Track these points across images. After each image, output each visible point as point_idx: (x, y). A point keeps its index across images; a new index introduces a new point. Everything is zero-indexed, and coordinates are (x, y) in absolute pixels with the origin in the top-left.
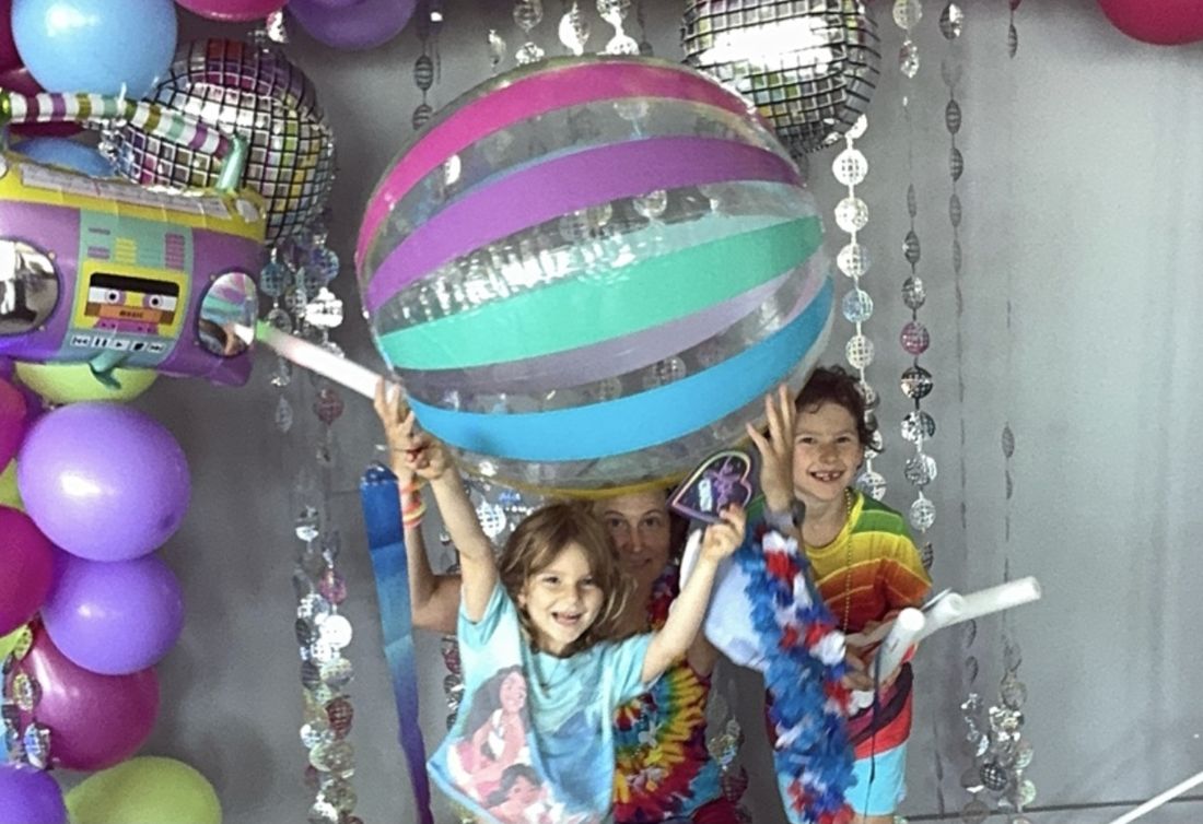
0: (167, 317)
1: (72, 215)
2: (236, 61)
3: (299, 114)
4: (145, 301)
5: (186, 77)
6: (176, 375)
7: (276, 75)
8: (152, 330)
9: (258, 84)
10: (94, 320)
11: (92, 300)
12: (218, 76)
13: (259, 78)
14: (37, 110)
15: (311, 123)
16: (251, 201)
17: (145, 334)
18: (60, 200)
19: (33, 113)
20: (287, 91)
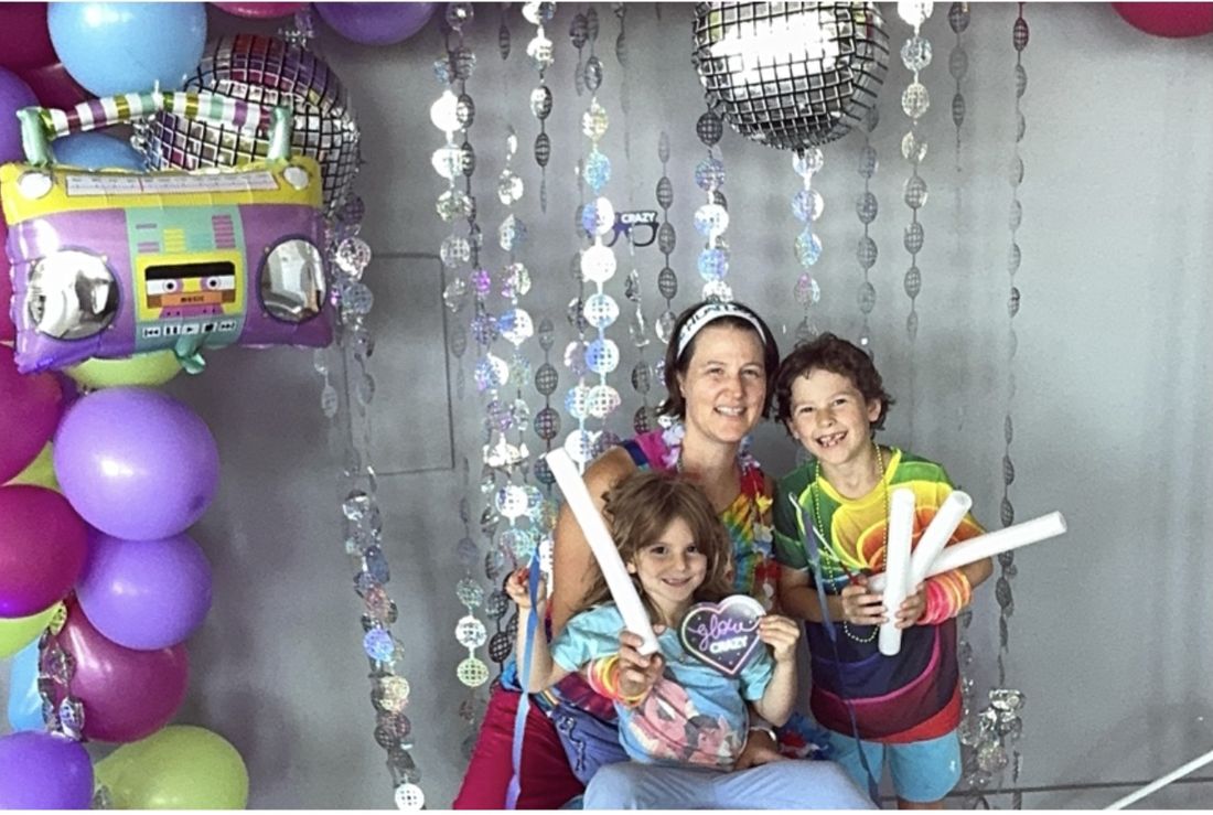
0: (229, 295)
1: (118, 215)
2: (261, 59)
3: (321, 110)
4: (203, 284)
5: (212, 74)
7: (300, 72)
8: (216, 310)
9: (280, 81)
10: (157, 312)
11: (151, 292)
12: (242, 73)
13: (282, 74)
14: (78, 120)
15: (333, 118)
16: (301, 167)
17: (211, 316)
18: (103, 204)
19: (75, 125)
20: (310, 88)
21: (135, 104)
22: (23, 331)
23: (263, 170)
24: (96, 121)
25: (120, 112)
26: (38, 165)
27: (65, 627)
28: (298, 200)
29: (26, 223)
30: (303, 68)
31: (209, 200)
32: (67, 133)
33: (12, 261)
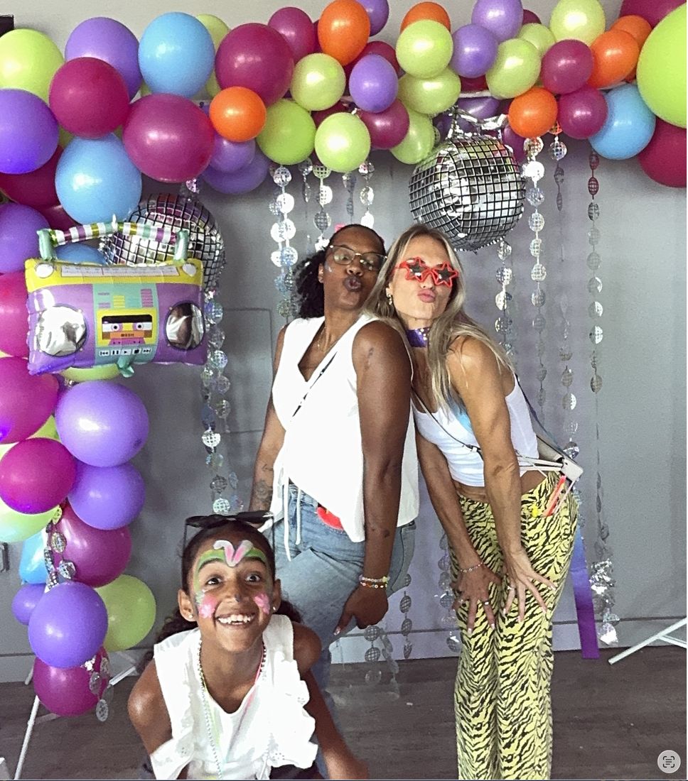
0: (148, 334)
1: (89, 287)
2: (173, 203)
3: (205, 231)
4: (134, 327)
5: (146, 209)
6: (166, 363)
7: (194, 211)
8: (141, 342)
9: (184, 214)
10: (108, 341)
11: (104, 331)
12: (163, 209)
13: (185, 211)
14: (70, 236)
15: (211, 235)
16: (192, 264)
17: (138, 345)
18: (81, 281)
19: (68, 239)
20: (199, 219)
21: (102, 228)
22: (34, 350)
23: (171, 265)
24: (80, 237)
25: (93, 232)
26: (47, 260)
27: (60, 520)
28: (191, 282)
29: (38, 291)
30: (196, 209)
31: (139, 281)
32: (64, 243)
33: (29, 312)
